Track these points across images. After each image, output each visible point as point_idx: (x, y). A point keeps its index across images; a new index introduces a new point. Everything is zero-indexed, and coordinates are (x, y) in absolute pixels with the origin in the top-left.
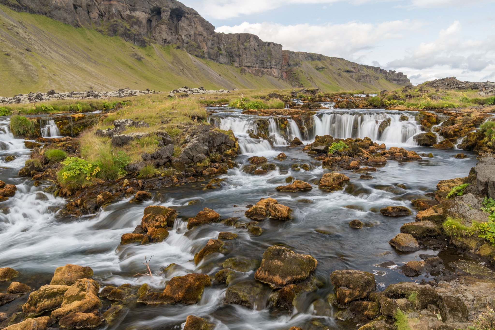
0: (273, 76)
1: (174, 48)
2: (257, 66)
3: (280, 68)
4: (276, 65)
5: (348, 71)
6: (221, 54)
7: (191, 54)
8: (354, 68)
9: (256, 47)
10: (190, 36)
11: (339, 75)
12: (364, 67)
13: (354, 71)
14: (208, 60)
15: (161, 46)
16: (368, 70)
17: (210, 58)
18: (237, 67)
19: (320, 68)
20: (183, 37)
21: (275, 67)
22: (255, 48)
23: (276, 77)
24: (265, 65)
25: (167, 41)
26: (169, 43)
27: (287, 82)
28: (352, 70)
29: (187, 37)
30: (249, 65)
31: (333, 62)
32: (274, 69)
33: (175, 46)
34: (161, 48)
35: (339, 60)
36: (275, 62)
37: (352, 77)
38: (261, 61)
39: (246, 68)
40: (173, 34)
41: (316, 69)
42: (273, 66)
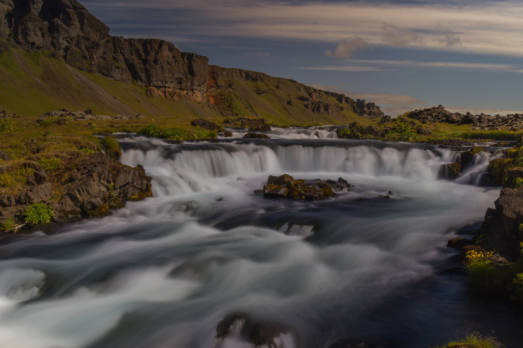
0: (195, 101)
1: (46, 56)
2: (172, 85)
3: (205, 91)
4: (200, 86)
5: (301, 98)
6: (117, 68)
7: (71, 65)
8: (310, 94)
9: (171, 60)
10: (71, 40)
11: (290, 103)
12: (323, 94)
13: (310, 98)
14: (97, 74)
15: (25, 52)
16: (329, 98)
17: (100, 72)
18: (141, 87)
19: (263, 93)
20: (61, 40)
21: (198, 88)
22: (169, 61)
23: (199, 103)
24: (183, 86)
25: (36, 46)
26: (38, 48)
27: (215, 110)
28: (307, 96)
29: (66, 41)
30: (160, 84)
31: (280, 85)
32: (197, 92)
33: (47, 52)
34: (26, 54)
35: (289, 83)
36: (198, 82)
37: (306, 106)
38: (177, 79)
39: (155, 89)
40: (46, 35)
41: (257, 93)
42: (196, 87)
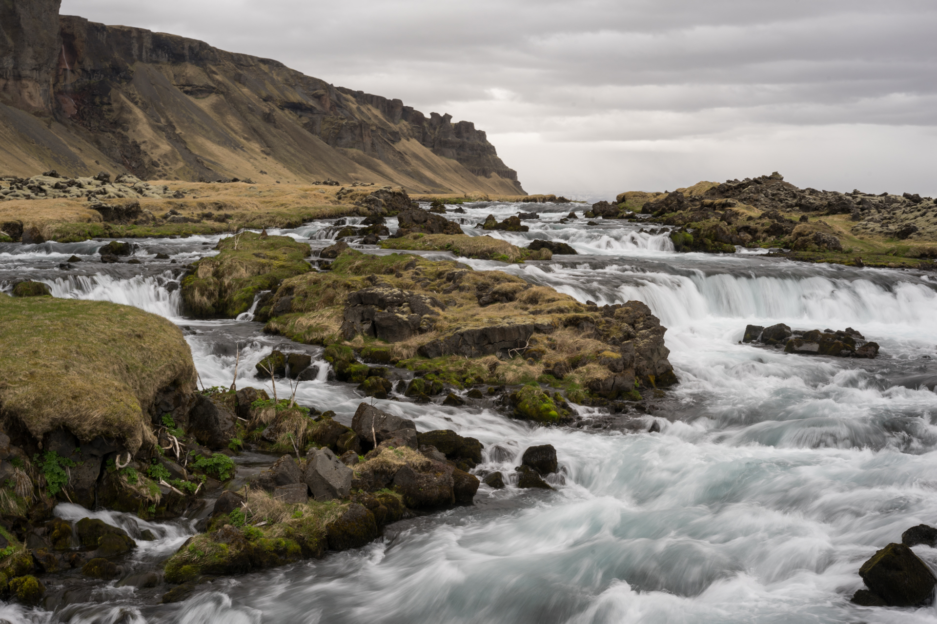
0: (28, 108)
3: (51, 81)
4: (38, 68)
5: (296, 107)
8: (318, 97)
11: (268, 118)
12: (349, 97)
13: (318, 108)
16: (363, 108)
19: (201, 92)
21: (35, 74)
23: (38, 114)
27: (78, 132)
28: (312, 103)
31: (244, 72)
32: (30, 84)
35: (263, 67)
36: (34, 58)
37: (310, 126)
41: (186, 92)
42: (28, 73)
